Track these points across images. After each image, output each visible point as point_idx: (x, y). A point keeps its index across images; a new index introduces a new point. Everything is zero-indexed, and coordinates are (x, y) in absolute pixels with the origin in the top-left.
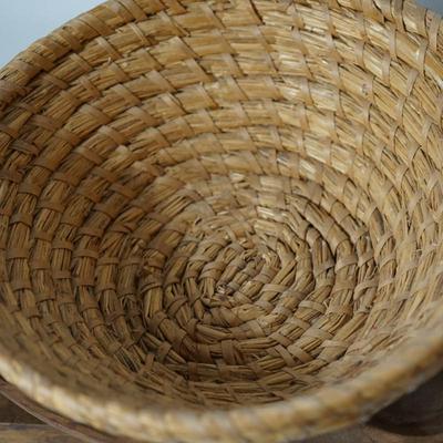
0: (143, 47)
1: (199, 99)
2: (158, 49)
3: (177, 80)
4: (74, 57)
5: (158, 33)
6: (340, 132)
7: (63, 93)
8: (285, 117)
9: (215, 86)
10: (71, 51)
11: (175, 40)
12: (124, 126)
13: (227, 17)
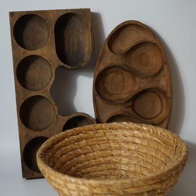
0: (76, 142)
1: (91, 157)
2: (80, 143)
3: (85, 151)
4: (61, 142)
5: (80, 139)
6: (130, 160)
7: (59, 151)
8: (114, 160)
9: (95, 153)
10: (60, 141)
11: (84, 141)
12: (73, 162)
13: (97, 135)
